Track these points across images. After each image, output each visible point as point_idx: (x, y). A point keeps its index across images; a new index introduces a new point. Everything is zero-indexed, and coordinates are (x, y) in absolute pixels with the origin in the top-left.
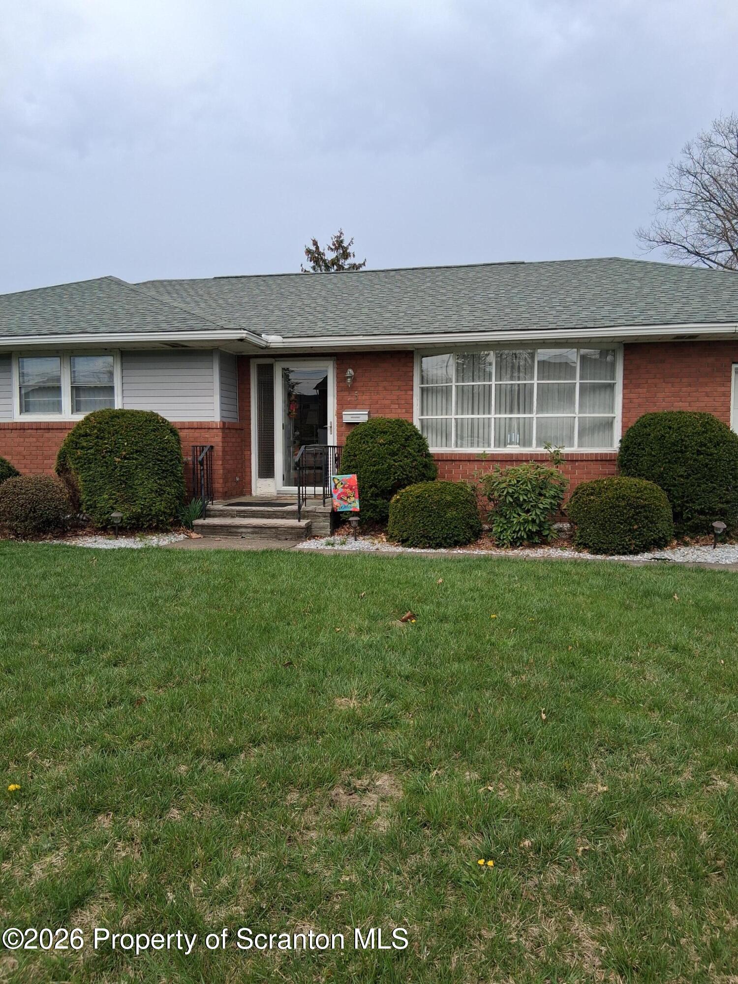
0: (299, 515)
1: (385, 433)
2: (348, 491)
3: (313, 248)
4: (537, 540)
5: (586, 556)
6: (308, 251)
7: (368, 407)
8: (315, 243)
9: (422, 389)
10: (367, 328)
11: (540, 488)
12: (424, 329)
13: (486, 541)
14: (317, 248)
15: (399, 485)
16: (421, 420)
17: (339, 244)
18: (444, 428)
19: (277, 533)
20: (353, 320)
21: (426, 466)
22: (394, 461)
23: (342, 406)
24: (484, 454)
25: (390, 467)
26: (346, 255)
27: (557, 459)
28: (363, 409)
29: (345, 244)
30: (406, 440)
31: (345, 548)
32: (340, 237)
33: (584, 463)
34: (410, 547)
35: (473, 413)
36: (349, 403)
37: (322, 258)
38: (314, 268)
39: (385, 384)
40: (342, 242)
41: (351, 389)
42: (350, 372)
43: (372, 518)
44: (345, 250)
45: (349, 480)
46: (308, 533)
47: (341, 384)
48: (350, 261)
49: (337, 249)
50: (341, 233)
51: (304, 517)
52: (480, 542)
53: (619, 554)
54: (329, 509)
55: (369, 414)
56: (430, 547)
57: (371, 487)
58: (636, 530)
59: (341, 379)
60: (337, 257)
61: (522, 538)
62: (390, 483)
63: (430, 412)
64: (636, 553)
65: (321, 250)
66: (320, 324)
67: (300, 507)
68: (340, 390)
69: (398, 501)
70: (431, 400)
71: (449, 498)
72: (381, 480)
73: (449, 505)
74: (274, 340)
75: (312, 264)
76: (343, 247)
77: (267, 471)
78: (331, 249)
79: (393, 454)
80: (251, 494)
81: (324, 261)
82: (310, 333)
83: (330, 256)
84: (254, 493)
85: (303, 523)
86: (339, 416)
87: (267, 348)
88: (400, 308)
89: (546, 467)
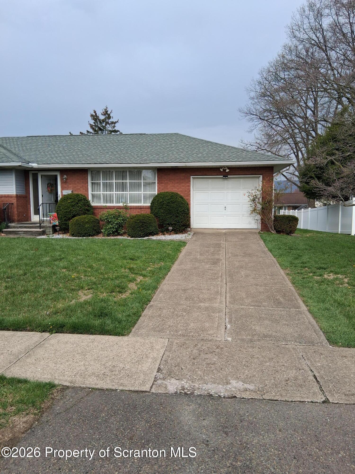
0: (40, 227)
1: (71, 199)
2: (54, 218)
3: (94, 114)
4: (116, 234)
5: (129, 238)
6: (92, 116)
7: (72, 189)
8: (95, 112)
9: (92, 183)
10: (70, 161)
11: (116, 217)
12: (88, 162)
13: (101, 235)
14: (96, 114)
15: (74, 216)
16: (93, 195)
17: (106, 113)
18: (99, 196)
19: (32, 233)
20: (67, 158)
21: (88, 210)
22: (73, 208)
23: (63, 189)
24: (106, 206)
25: (71, 210)
26: (109, 117)
27: (126, 208)
28: (70, 190)
29: (109, 113)
30: (78, 201)
31: (53, 237)
32: (106, 109)
34: (74, 237)
35: (110, 192)
36: (65, 187)
37: (98, 119)
38: (94, 123)
39: (78, 181)
40: (107, 112)
41: (66, 182)
42: (65, 176)
43: (65, 228)
44: (109, 115)
45: (54, 215)
46: (43, 233)
47: (62, 181)
48: (111, 120)
49: (105, 115)
50: (107, 108)
51: (43, 228)
52: (99, 235)
53: (138, 237)
54: (51, 225)
55: (72, 191)
56: (80, 237)
57: (64, 217)
58: (142, 230)
59: (62, 179)
60: (105, 118)
61: (111, 233)
62: (71, 215)
63: (95, 191)
64: (144, 237)
65: (98, 115)
66: (55, 159)
67: (40, 224)
68: (62, 183)
69: (71, 222)
70: (96, 186)
71: (87, 220)
72: (68, 215)
73: (87, 222)
74: (35, 165)
75: (93, 121)
76: (108, 114)
77: (37, 212)
78: (103, 114)
79: (73, 206)
80: (31, 221)
81: (99, 120)
82: (49, 162)
83: (102, 117)
84: (32, 220)
85: (41, 230)
86: (62, 192)
87: (32, 168)
88: (87, 153)
89: (120, 210)
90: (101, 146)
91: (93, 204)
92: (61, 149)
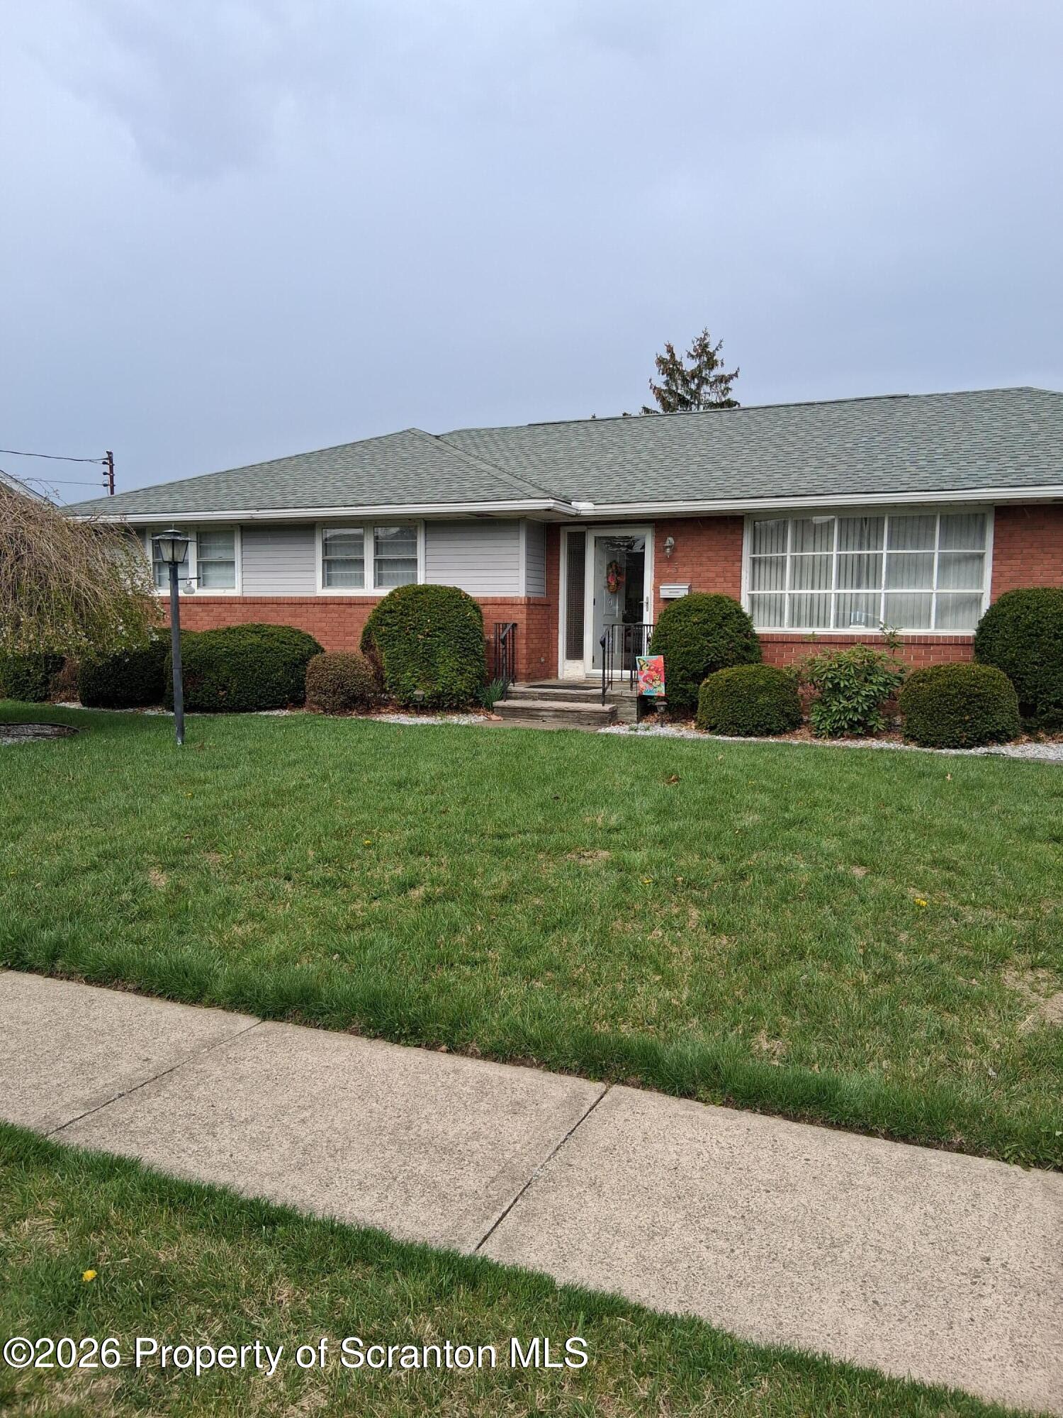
0: (604, 699)
1: (700, 611)
2: (654, 673)
3: (667, 356)
4: (860, 730)
5: (913, 747)
6: (661, 361)
7: (689, 580)
8: (670, 350)
9: (754, 560)
10: (691, 491)
11: (866, 673)
12: (754, 493)
13: (804, 731)
14: (673, 355)
15: (712, 667)
16: (752, 596)
17: (704, 353)
18: (778, 605)
19: (578, 716)
20: (677, 481)
21: (747, 648)
22: (708, 641)
23: (660, 579)
24: (813, 635)
25: (702, 648)
26: (711, 364)
27: (891, 643)
28: (681, 583)
29: (711, 349)
30: (724, 618)
31: (648, 733)
32: (705, 339)
33: (941, 647)
34: (717, 734)
35: (813, 588)
36: (668, 576)
37: (678, 369)
38: (667, 383)
39: (710, 554)
40: (706, 346)
41: (670, 560)
42: (670, 540)
43: (681, 704)
44: (711, 356)
45: (655, 662)
46: (612, 718)
47: (660, 555)
48: (718, 371)
49: (699, 356)
50: (706, 334)
51: (609, 702)
52: (797, 732)
53: (949, 747)
54: (634, 694)
55: (690, 588)
56: (739, 735)
57: (681, 670)
58: (968, 721)
59: (659, 550)
60: (699, 366)
61: (843, 728)
62: (702, 666)
63: (762, 587)
64: (970, 747)
65: (678, 358)
66: (639, 486)
67: (604, 690)
68: (658, 561)
69: (707, 685)
70: (764, 571)
71: (762, 682)
72: (692, 662)
73: (762, 690)
74: (585, 508)
75: (664, 378)
76: (708, 353)
77: (575, 652)
78: (692, 356)
79: (708, 634)
80: (557, 676)
81: (681, 373)
82: (625, 497)
83: (689, 365)
84: (560, 676)
85: (607, 707)
86: (656, 590)
87: (577, 515)
88: (735, 465)
89: (877, 652)
90: (769, 439)
91: (760, 629)
92: (645, 456)
